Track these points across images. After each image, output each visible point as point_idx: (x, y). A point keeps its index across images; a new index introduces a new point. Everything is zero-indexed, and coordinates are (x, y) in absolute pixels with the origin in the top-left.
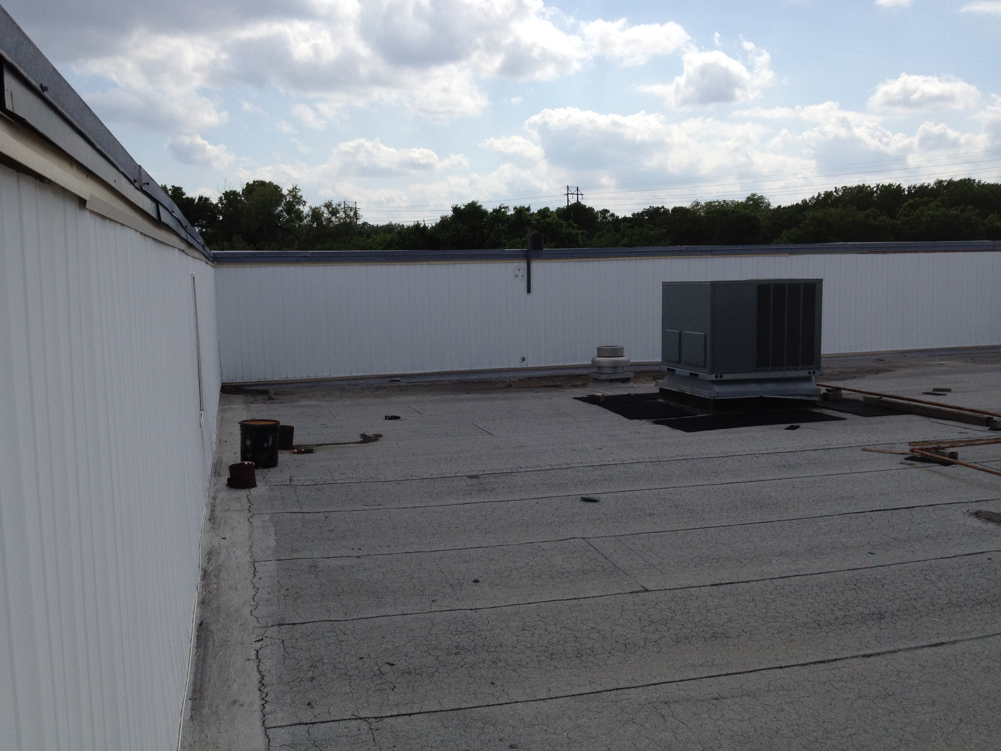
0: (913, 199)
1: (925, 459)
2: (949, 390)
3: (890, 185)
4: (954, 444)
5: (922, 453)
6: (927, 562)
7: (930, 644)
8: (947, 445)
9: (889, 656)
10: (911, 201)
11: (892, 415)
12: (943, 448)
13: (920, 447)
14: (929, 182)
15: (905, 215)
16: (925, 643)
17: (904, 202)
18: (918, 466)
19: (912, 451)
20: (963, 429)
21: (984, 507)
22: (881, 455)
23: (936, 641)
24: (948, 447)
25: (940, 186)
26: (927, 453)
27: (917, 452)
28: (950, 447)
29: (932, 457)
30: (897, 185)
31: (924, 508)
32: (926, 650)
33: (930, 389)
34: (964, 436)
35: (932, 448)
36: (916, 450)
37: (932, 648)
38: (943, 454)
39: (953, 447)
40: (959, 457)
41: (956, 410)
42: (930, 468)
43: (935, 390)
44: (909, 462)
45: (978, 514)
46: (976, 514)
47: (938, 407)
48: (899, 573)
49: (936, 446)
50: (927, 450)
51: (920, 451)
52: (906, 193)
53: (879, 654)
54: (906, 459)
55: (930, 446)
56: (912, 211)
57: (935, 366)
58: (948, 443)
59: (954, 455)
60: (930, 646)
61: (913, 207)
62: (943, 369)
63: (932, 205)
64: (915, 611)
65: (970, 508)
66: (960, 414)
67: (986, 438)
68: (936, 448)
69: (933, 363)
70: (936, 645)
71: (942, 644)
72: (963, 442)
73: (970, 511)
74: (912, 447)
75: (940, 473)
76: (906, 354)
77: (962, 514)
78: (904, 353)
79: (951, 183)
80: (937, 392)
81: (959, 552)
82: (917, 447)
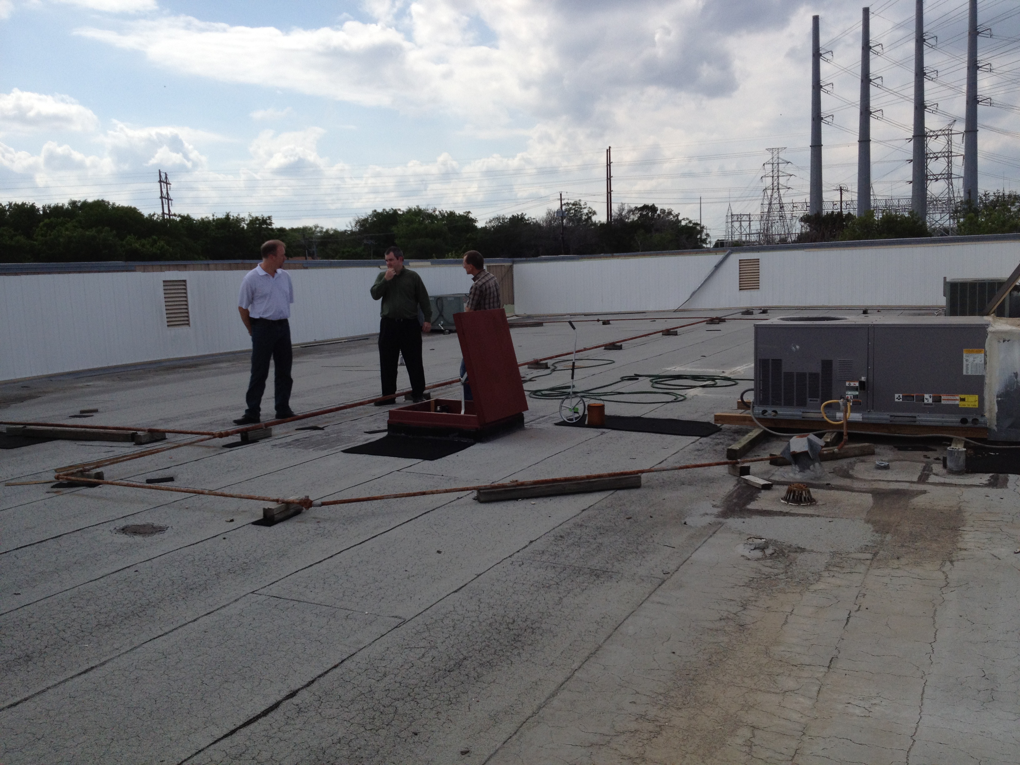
0: (49, 219)
1: (72, 485)
2: (96, 411)
3: (23, 204)
4: (99, 464)
5: (67, 479)
6: (76, 589)
7: (80, 672)
8: (92, 467)
9: (37, 699)
10: (47, 221)
11: (37, 443)
12: (89, 470)
13: (65, 472)
14: (63, 202)
15: (42, 235)
16: (74, 673)
17: (39, 222)
18: (65, 492)
19: (57, 478)
20: (108, 448)
21: (131, 522)
22: (26, 487)
23: (86, 667)
24: (93, 468)
25: (74, 207)
26: (73, 478)
27: (62, 478)
28: (96, 468)
29: (77, 480)
30: (31, 204)
31: (71, 535)
32: (76, 679)
33: (77, 412)
34: (111, 454)
35: (78, 472)
36: (61, 477)
37: (82, 676)
38: (89, 476)
39: (98, 467)
40: (105, 476)
41: (101, 430)
42: (76, 492)
43: (82, 412)
44: (55, 490)
45: (124, 530)
46: (123, 529)
47: (83, 429)
48: (46, 608)
49: (81, 469)
50: (72, 474)
51: (65, 477)
52: (41, 213)
53: (26, 699)
54: (52, 487)
55: (75, 471)
56: (49, 232)
57: (82, 387)
58: (94, 464)
59: (100, 476)
60: (80, 674)
61: (51, 226)
62: (90, 389)
63: (69, 225)
64: (64, 642)
65: (117, 525)
66: (107, 434)
67: (131, 453)
68: (81, 471)
69: (81, 385)
70: (85, 672)
71: (92, 668)
72: (107, 461)
73: (117, 528)
74: (57, 474)
75: (87, 496)
76: (52, 379)
77: (110, 533)
78: (50, 378)
79: (85, 204)
80: (84, 414)
81: (106, 571)
82: (61, 474)
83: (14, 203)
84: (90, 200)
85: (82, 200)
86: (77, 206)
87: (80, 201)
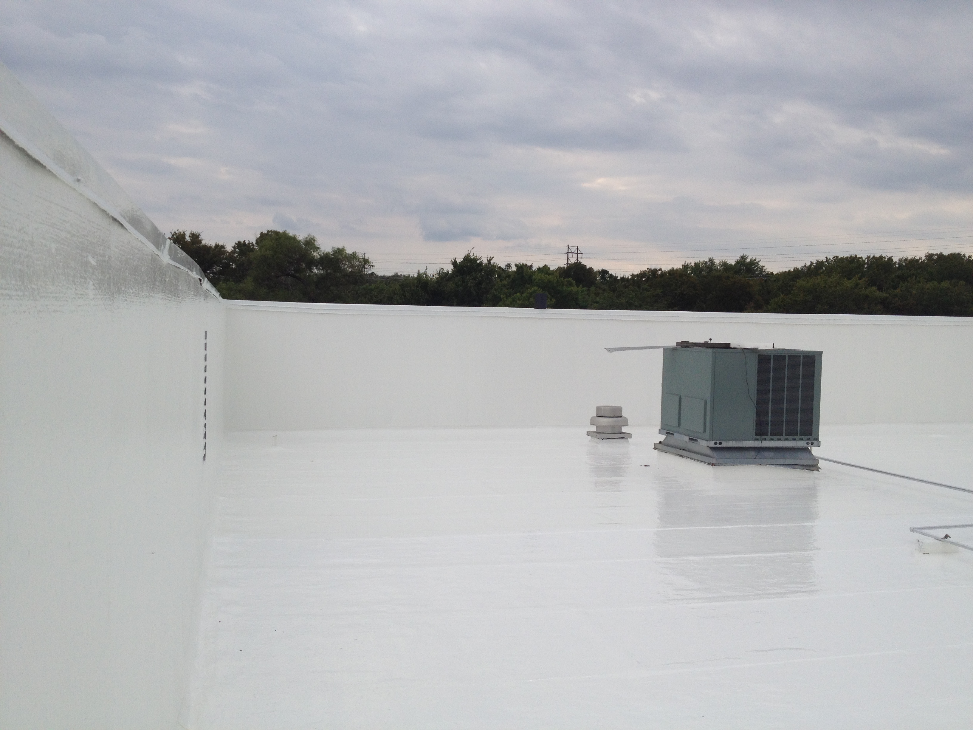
25: (930, 260)
83: (872, 256)
84: (946, 253)
85: (939, 253)
86: (933, 259)
87: (936, 254)
